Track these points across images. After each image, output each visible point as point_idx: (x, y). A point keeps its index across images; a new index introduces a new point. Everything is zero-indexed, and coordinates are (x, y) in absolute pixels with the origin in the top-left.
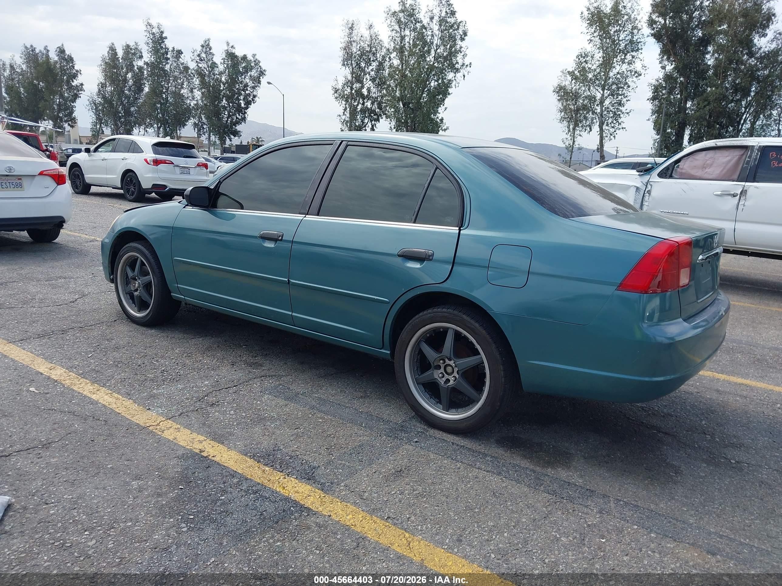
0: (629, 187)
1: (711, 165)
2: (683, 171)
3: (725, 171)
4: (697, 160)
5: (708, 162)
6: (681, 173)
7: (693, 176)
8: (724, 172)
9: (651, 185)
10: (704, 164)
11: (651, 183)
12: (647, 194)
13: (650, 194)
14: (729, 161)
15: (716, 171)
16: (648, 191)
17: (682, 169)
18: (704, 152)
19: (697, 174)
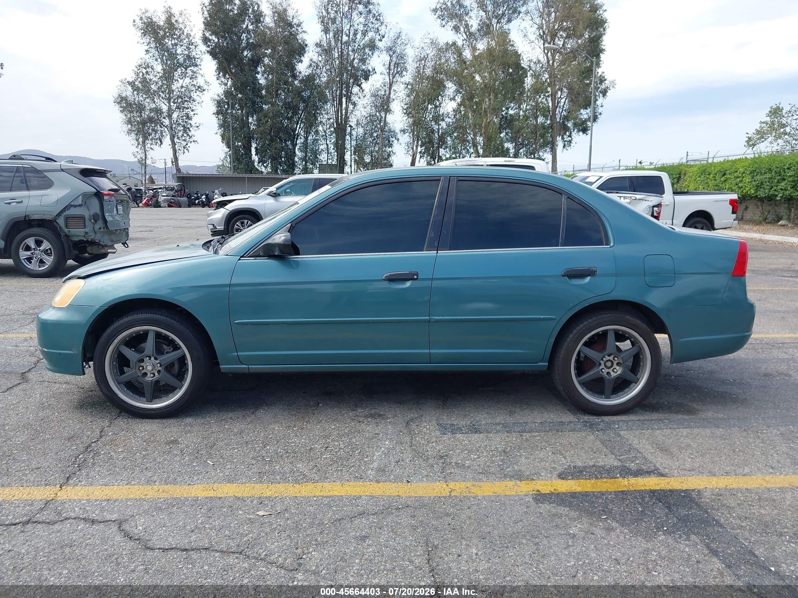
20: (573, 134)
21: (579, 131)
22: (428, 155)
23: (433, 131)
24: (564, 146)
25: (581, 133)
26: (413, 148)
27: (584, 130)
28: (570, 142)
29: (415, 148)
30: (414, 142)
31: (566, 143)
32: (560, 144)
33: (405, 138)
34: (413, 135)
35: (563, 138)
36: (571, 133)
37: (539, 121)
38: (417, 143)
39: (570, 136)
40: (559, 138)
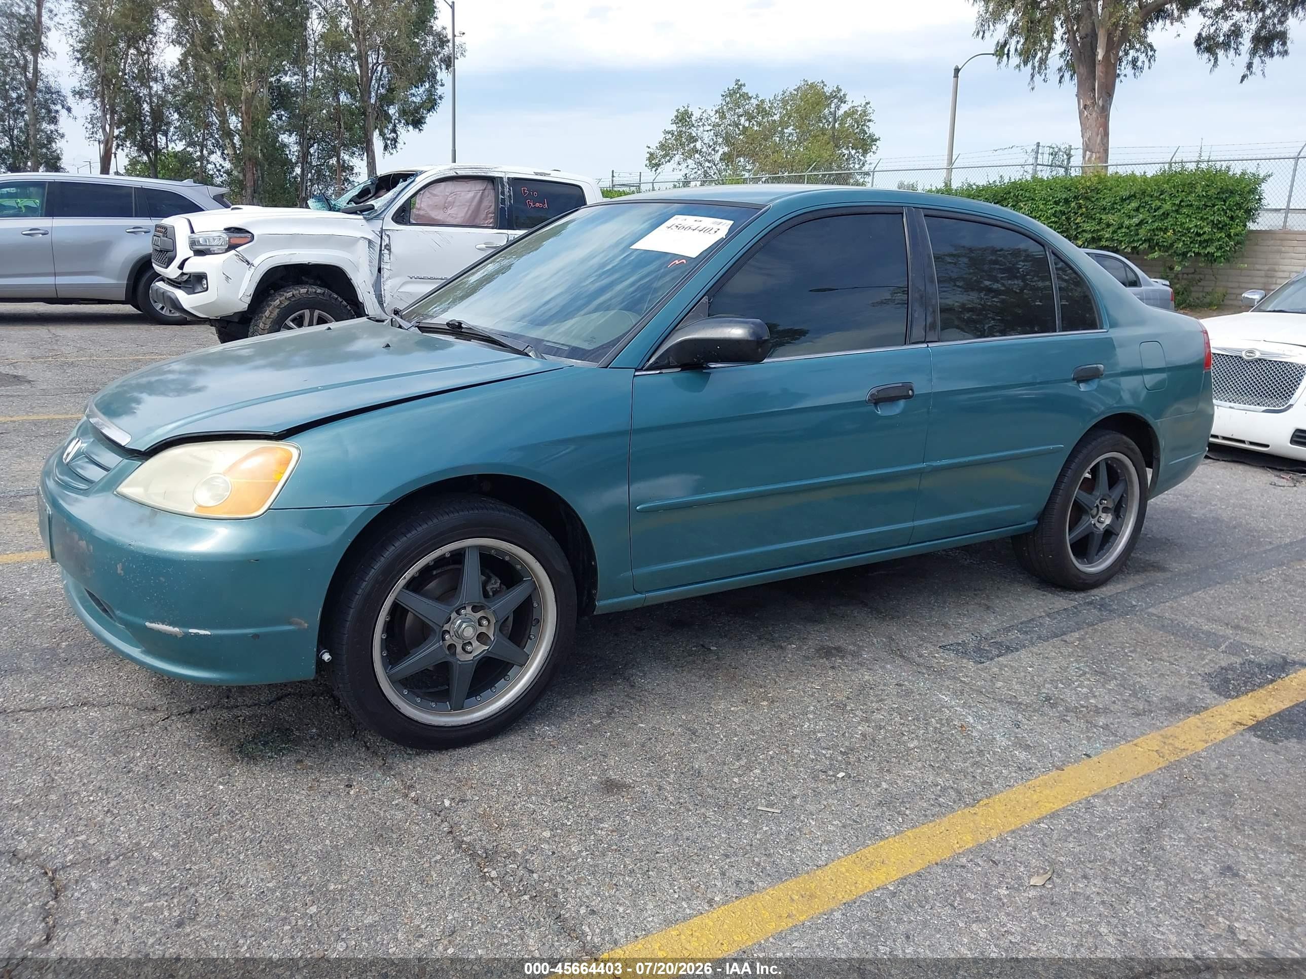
0: (356, 240)
1: (452, 204)
2: (422, 213)
3: (470, 212)
4: (435, 195)
5: (450, 199)
6: (419, 215)
7: (434, 220)
8: (468, 215)
9: (388, 236)
10: (445, 203)
11: (388, 233)
12: (386, 251)
13: (389, 250)
14: (474, 197)
15: (459, 213)
16: (386, 246)
17: (419, 209)
18: (443, 184)
19: (438, 217)
20: (401, 128)
21: (407, 124)
22: (134, 144)
23: (138, 100)
24: (386, 147)
25: (411, 128)
26: (104, 129)
27: (417, 123)
28: (395, 140)
29: (108, 127)
30: (105, 115)
31: (389, 142)
32: (378, 143)
33: (85, 108)
34: (103, 102)
35: (382, 134)
36: (395, 126)
37: (341, 100)
38: (112, 118)
39: (394, 131)
40: (376, 133)
